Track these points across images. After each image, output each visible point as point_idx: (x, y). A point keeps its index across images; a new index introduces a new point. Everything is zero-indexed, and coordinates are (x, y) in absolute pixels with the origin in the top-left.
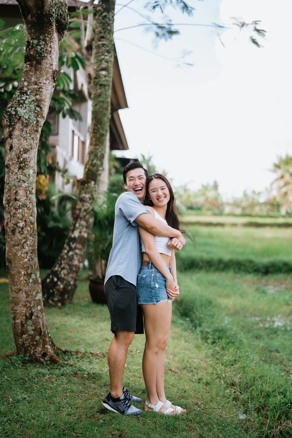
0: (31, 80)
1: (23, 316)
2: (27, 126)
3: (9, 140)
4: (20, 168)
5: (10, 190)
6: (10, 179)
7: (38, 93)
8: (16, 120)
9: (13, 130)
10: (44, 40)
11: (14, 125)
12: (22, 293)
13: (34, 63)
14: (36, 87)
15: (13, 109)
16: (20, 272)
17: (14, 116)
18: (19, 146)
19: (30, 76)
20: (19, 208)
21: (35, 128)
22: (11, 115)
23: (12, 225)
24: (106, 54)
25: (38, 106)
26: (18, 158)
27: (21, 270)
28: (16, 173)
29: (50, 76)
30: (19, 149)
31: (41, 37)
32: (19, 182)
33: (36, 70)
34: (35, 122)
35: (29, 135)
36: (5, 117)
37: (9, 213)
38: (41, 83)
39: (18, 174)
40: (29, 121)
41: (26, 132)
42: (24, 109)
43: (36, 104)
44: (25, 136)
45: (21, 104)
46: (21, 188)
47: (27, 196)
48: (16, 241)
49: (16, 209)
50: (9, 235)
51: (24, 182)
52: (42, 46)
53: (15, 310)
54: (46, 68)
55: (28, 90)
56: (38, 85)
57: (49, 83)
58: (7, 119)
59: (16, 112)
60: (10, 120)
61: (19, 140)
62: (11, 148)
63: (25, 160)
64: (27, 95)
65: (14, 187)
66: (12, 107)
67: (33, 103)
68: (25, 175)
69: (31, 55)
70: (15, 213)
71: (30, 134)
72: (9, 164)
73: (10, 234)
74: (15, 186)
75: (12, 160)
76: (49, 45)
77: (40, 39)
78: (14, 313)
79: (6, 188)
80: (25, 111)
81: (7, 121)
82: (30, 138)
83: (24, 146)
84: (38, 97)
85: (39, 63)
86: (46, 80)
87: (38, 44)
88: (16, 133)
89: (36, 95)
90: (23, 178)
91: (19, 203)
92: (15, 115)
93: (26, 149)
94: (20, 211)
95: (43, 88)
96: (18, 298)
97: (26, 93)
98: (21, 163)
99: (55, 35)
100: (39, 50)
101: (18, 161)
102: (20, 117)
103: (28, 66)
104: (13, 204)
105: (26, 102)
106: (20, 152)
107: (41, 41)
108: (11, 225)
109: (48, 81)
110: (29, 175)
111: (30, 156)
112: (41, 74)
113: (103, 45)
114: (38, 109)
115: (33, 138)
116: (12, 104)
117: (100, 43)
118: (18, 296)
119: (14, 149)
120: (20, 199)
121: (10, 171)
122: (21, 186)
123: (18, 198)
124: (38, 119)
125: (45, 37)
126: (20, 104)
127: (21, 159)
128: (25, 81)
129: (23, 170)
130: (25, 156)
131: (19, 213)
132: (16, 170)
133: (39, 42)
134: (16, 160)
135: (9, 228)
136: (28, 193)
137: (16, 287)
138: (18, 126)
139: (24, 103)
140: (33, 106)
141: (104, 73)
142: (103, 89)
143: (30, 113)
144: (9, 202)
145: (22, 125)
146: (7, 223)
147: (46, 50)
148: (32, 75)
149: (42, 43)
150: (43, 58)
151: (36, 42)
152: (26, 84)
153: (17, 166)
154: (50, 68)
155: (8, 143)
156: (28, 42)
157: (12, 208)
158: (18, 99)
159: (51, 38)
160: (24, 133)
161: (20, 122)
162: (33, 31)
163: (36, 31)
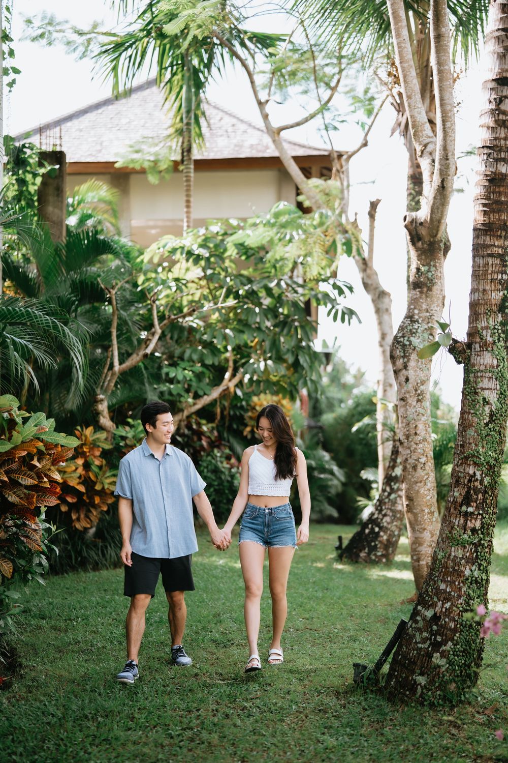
0: (422, 307)
3: (404, 372)
4: (418, 401)
5: (408, 424)
6: (408, 413)
7: (430, 320)
8: (411, 351)
9: (408, 361)
10: (435, 266)
11: (409, 356)
12: (427, 533)
13: (425, 289)
14: (428, 314)
15: (406, 339)
16: (423, 511)
17: (408, 347)
18: (416, 378)
19: (420, 304)
20: (420, 443)
22: (404, 345)
23: (413, 461)
25: (431, 334)
26: (416, 390)
28: (415, 407)
29: (440, 302)
30: (416, 380)
31: (432, 263)
32: (418, 415)
33: (427, 297)
35: (424, 366)
36: (397, 348)
37: (409, 448)
38: (432, 310)
39: (417, 407)
41: (422, 363)
42: (418, 339)
43: (429, 332)
44: (421, 367)
45: (414, 333)
46: (421, 422)
47: (426, 430)
48: (418, 478)
49: (417, 444)
51: (423, 415)
52: (433, 273)
54: (437, 294)
55: (420, 317)
56: (430, 313)
57: (440, 309)
58: (400, 350)
59: (410, 342)
60: (404, 351)
61: (415, 371)
62: (407, 380)
63: (422, 393)
64: (418, 323)
65: (413, 421)
66: (403, 337)
67: (425, 331)
68: (424, 408)
69: (421, 282)
70: (415, 449)
71: (425, 364)
72: (405, 397)
73: (411, 470)
74: (415, 420)
75: (409, 392)
76: (440, 270)
77: (430, 266)
78: (418, 554)
80: (419, 341)
81: (400, 352)
82: (426, 368)
83: (421, 377)
84: (430, 325)
85: (430, 289)
86: (437, 306)
87: (429, 271)
88: (412, 364)
89: (428, 323)
90: (422, 411)
91: (420, 438)
92: (410, 345)
93: (423, 381)
94: (421, 446)
95: (434, 316)
96: (422, 538)
97: (417, 321)
98: (419, 395)
100: (430, 276)
101: (416, 394)
102: (415, 347)
103: (418, 293)
104: (413, 439)
105: (419, 331)
106: (418, 383)
107: (432, 267)
108: (411, 461)
109: (438, 308)
110: (427, 408)
111: (427, 386)
112: (432, 301)
114: (431, 337)
115: (428, 369)
116: (403, 334)
119: (410, 381)
120: (420, 433)
121: (408, 404)
122: (420, 420)
123: (418, 432)
125: (435, 262)
126: (412, 333)
127: (419, 392)
128: (415, 308)
129: (421, 402)
130: (422, 388)
131: (419, 448)
132: (414, 403)
133: (430, 269)
134: (414, 392)
135: (409, 464)
136: (428, 426)
137: (420, 527)
138: (414, 357)
139: (416, 332)
140: (426, 335)
143: (425, 343)
144: (408, 437)
145: (418, 355)
147: (437, 276)
148: (422, 303)
149: (433, 269)
150: (433, 284)
151: (426, 268)
152: (416, 311)
153: (416, 399)
154: (440, 294)
155: (403, 375)
156: (418, 269)
157: (412, 443)
158: (409, 328)
159: (440, 263)
160: (419, 364)
161: (415, 352)
162: (423, 257)
163: (427, 257)
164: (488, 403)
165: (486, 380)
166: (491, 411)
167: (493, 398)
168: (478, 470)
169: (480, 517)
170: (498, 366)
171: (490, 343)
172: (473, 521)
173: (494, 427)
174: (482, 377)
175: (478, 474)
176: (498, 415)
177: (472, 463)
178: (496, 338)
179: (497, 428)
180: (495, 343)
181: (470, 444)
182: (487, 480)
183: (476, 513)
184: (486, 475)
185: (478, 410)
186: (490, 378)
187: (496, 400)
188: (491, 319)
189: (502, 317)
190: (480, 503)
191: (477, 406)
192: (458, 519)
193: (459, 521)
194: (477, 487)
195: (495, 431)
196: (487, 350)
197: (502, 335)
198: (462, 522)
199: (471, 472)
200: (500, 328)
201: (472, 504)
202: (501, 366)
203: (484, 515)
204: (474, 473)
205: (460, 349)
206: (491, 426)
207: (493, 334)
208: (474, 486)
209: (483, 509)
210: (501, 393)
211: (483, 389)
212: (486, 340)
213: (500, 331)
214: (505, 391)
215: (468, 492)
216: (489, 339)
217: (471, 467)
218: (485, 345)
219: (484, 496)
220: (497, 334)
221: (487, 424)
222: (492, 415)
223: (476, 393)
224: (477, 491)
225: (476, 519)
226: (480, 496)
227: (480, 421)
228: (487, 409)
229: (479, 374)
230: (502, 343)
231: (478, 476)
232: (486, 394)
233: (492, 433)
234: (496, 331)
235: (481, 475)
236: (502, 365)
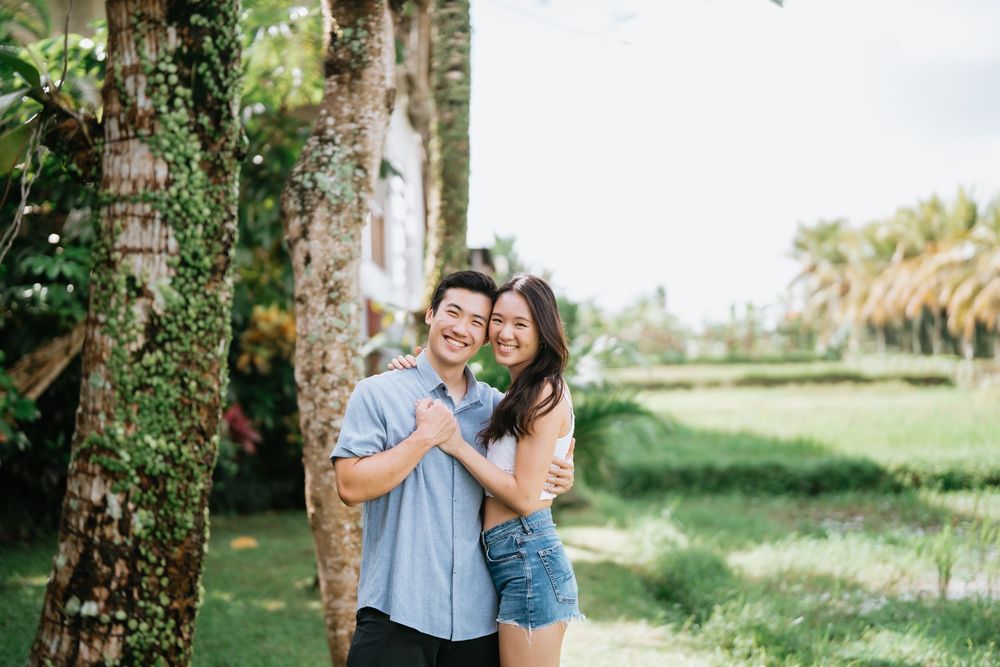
0: (341, 112)
2: (338, 210)
3: (302, 244)
4: (330, 302)
5: (309, 351)
6: (310, 327)
7: (358, 139)
8: (315, 201)
9: (311, 219)
10: (366, 27)
11: (312, 211)
12: (349, 571)
13: (347, 76)
14: (353, 126)
15: (307, 176)
17: (310, 192)
18: (325, 256)
19: (338, 105)
20: (333, 388)
21: (356, 215)
22: (303, 190)
23: (320, 426)
24: (459, 34)
25: (360, 167)
26: (325, 281)
27: (343, 522)
28: (322, 314)
29: (380, 101)
30: (324, 261)
31: (360, 22)
32: (329, 331)
33: (352, 91)
34: (355, 202)
35: (344, 230)
36: (290, 195)
37: (311, 399)
38: (362, 118)
39: (326, 314)
40: (342, 200)
41: (338, 224)
42: (331, 176)
43: (355, 162)
44: (336, 232)
45: (324, 164)
46: (335, 345)
47: (347, 362)
49: (326, 391)
50: (312, 447)
52: (363, 41)
53: (333, 609)
54: (372, 85)
55: (337, 133)
56: (357, 123)
57: (380, 116)
58: (296, 199)
59: (315, 182)
60: (303, 201)
61: (324, 242)
62: (308, 260)
63: (338, 286)
64: (334, 144)
65: (319, 345)
66: (303, 172)
67: (348, 161)
68: (341, 317)
69: (339, 60)
70: (324, 400)
71: (346, 227)
72: (305, 295)
73: (315, 444)
74: (322, 341)
75: (310, 285)
76: (376, 37)
77: (357, 27)
78: (333, 615)
79: (300, 347)
80: (332, 179)
81: (295, 203)
82: (347, 236)
83: (335, 253)
84: (358, 148)
85: (357, 75)
86: (375, 109)
87: (354, 38)
88: (317, 227)
89: (354, 143)
90: (337, 322)
91: (331, 378)
92: (313, 189)
93: (341, 261)
94: (335, 394)
95: (366, 129)
96: (340, 582)
97: (332, 140)
98: (331, 290)
99: (387, 16)
100: (356, 49)
101: (324, 288)
102: (324, 194)
103: (334, 83)
104: (318, 381)
105: (335, 160)
106: (328, 267)
107: (359, 29)
108: (316, 425)
109: (377, 113)
110: (349, 316)
111: (350, 274)
112: (361, 99)
113: (452, 16)
114: (359, 173)
115: (352, 237)
116: (304, 167)
117: (445, 11)
118: (339, 577)
119: (315, 261)
120: (333, 368)
121: (309, 310)
122: (334, 341)
123: (329, 366)
124: (362, 194)
125: (368, 21)
126: (320, 164)
127: (331, 283)
128: (328, 115)
129: (336, 304)
130: (338, 275)
131: (332, 399)
132: (321, 307)
133: (355, 33)
134: (321, 285)
135: (313, 431)
136: (349, 353)
137: (335, 559)
138: (321, 212)
139: (330, 162)
140: (348, 168)
141: (455, 75)
142: (456, 110)
143: (345, 183)
144: (309, 376)
145: (329, 208)
146: (308, 423)
147: (371, 47)
148: (342, 103)
149: (362, 33)
150: (364, 65)
151: (349, 32)
152: (331, 121)
153: (324, 298)
154: (380, 85)
155: (301, 250)
156: (333, 35)
157: (318, 389)
158: (317, 154)
159: (378, 22)
160: (333, 226)
161: (324, 202)
162: (342, 10)
163: (349, 10)
164: (141, 292)
165: (135, 225)
166: (152, 315)
167: (159, 275)
168: (114, 491)
169: (120, 630)
170: (169, 183)
171: (146, 113)
172: (97, 644)
173: (158, 363)
174: (125, 214)
175: (114, 501)
176: (173, 328)
177: (97, 469)
178: (163, 100)
179: (172, 367)
180: (157, 114)
181: (95, 412)
182: (140, 521)
183: (106, 618)
184: (139, 505)
185: (114, 314)
186: (146, 219)
187: (166, 282)
188: (146, 42)
189: (180, 35)
190: (120, 588)
191: (113, 302)
192: (57, 638)
193: (60, 643)
194: (110, 541)
195: (163, 374)
196: (136, 136)
197: (180, 90)
198: (65, 646)
199: (96, 497)
200: (172, 68)
201: (97, 591)
202: (183, 183)
203: (133, 624)
204: (104, 500)
205: (72, 134)
206: (149, 359)
207: (151, 92)
208: (103, 537)
209: (130, 607)
210: (184, 263)
211: (127, 251)
212: (134, 106)
213: (174, 79)
214: (195, 256)
215: (86, 557)
216: (143, 103)
217: (96, 482)
218: (133, 122)
219: (132, 566)
220: (164, 88)
221: (138, 355)
222: (153, 327)
223: (111, 264)
224: (110, 553)
225: (105, 638)
226: (121, 568)
227: (121, 344)
228: (138, 309)
229: (119, 208)
230: (182, 114)
231: (115, 510)
232: (137, 264)
233: (156, 381)
234: (160, 78)
235: (124, 506)
236: (183, 178)
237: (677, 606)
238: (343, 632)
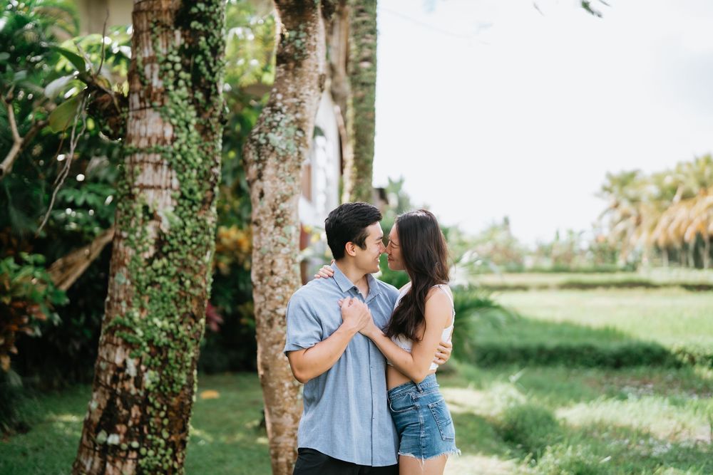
0: (287, 90)
1: (289, 452)
2: (284, 160)
3: (258, 183)
4: (277, 225)
5: (262, 259)
6: (262, 243)
7: (299, 109)
8: (268, 153)
9: (264, 166)
10: (306, 31)
11: (265, 160)
12: (287, 417)
13: (292, 65)
14: (295, 100)
15: (262, 135)
16: (282, 385)
17: (264, 147)
18: (274, 192)
19: (284, 85)
20: (279, 286)
21: (297, 164)
22: (259, 145)
23: (269, 313)
24: (369, 35)
25: (300, 129)
26: (274, 210)
27: (284, 381)
28: (271, 233)
29: (315, 83)
30: (273, 195)
31: (302, 27)
32: (276, 246)
33: (295, 75)
34: (296, 154)
35: (288, 174)
36: (250, 149)
37: (263, 294)
38: (301, 94)
39: (274, 234)
40: (287, 153)
41: (284, 170)
42: (279, 135)
43: (296, 126)
44: (282, 175)
45: (274, 127)
46: (280, 255)
47: (289, 268)
48: (275, 337)
49: (273, 288)
50: (263, 328)
51: (284, 245)
52: (303, 40)
53: (276, 443)
54: (309, 71)
55: (284, 105)
56: (298, 98)
57: (314, 93)
58: (254, 151)
59: (268, 139)
60: (259, 153)
61: (274, 182)
62: (262, 195)
63: (283, 214)
64: (282, 113)
65: (269, 255)
66: (259, 133)
67: (291, 125)
68: (285, 236)
69: (286, 54)
70: (272, 295)
71: (289, 172)
72: (260, 220)
73: (265, 325)
74: (271, 252)
75: (263, 213)
76: (313, 37)
77: (299, 30)
78: (276, 447)
79: (256, 257)
80: (280, 138)
81: (254, 154)
82: (290, 178)
83: (281, 190)
84: (298, 116)
85: (298, 64)
86: (311, 88)
87: (297, 38)
88: (269, 171)
89: (296, 112)
90: (282, 239)
92: (267, 144)
93: (285, 196)
94: (279, 290)
95: (304, 102)
96: (281, 424)
97: (280, 110)
98: (278, 216)
99: (321, 23)
100: (298, 46)
101: (273, 215)
102: (274, 148)
103: (282, 70)
104: (268, 281)
105: (282, 124)
106: (276, 200)
107: (301, 32)
108: (265, 312)
109: (313, 91)
110: (290, 235)
111: (291, 205)
112: (302, 81)
113: (364, 22)
114: (299, 134)
115: (293, 179)
116: (260, 129)
117: (359, 19)
118: (280, 420)
119: (267, 196)
120: (279, 271)
121: (262, 230)
122: (279, 252)
123: (275, 270)
124: (301, 149)
125: (307, 26)
126: (272, 127)
127: (278, 212)
128: (278, 92)
129: (282, 227)
130: (283, 206)
131: (278, 294)
132: (271, 228)
133: (298, 34)
134: (271, 213)
135: (263, 317)
136: (290, 262)
137: (277, 408)
138: (272, 161)
139: (278, 125)
140: (291, 130)
141: (366, 65)
142: (366, 89)
143: (289, 141)
144: (261, 277)
145: (278, 158)
146: (260, 310)
147: (309, 45)
148: (288, 84)
149: (303, 35)
150: (304, 57)
151: (293, 34)
152: (279, 96)
153: (273, 222)
154: (314, 71)
155: (257, 187)
156: (282, 36)
157: (267, 287)
158: (269, 120)
159: (314, 27)
160: (280, 171)
161: (274, 154)
162: (289, 18)
163: (294, 18)
164: (153, 217)
165: (149, 169)
166: (160, 233)
167: (165, 205)
168: (132, 357)
169: (134, 455)
170: (174, 140)
171: (158, 90)
172: (118, 464)
173: (164, 267)
174: (142, 162)
175: (132, 364)
176: (174, 242)
177: (120, 341)
178: (171, 81)
179: (173, 270)
180: (166, 91)
181: (119, 301)
182: (150, 378)
183: (124, 446)
184: (149, 367)
185: (133, 232)
186: (157, 165)
187: (170, 210)
188: (160, 40)
189: (183, 36)
190: (134, 426)
191: (133, 223)
192: (91, 459)
193: (93, 463)
194: (128, 392)
195: (167, 275)
196: (152, 106)
197: (183, 74)
198: (97, 465)
199: (119, 361)
200: (178, 59)
201: (118, 427)
202: (183, 140)
203: (143, 451)
204: (125, 363)
205: (106, 105)
206: (158, 264)
207: (163, 73)
208: (123, 389)
209: (142, 439)
210: (183, 197)
211: (143, 187)
212: (150, 85)
213: (178, 67)
214: (191, 192)
215: (111, 403)
216: (157, 83)
217: (119, 350)
218: (149, 96)
219: (143, 410)
220: (171, 73)
221: (150, 261)
222: (161, 241)
223: (132, 197)
224: (128, 400)
225: (124, 460)
226: (135, 411)
227: (138, 253)
228: (151, 229)
229: (138, 157)
230: (184, 91)
231: (132, 371)
232: (150, 197)
233: (162, 279)
234: (169, 66)
235: (138, 367)
236: (183, 137)
237: (519, 446)
238: (282, 460)
